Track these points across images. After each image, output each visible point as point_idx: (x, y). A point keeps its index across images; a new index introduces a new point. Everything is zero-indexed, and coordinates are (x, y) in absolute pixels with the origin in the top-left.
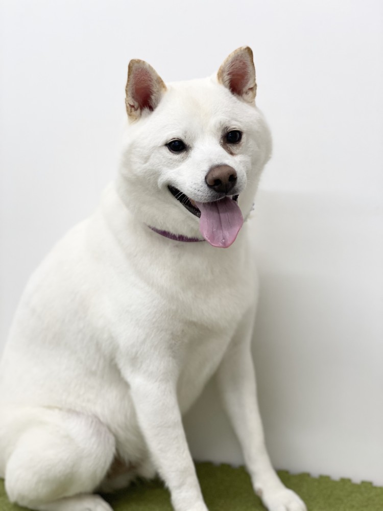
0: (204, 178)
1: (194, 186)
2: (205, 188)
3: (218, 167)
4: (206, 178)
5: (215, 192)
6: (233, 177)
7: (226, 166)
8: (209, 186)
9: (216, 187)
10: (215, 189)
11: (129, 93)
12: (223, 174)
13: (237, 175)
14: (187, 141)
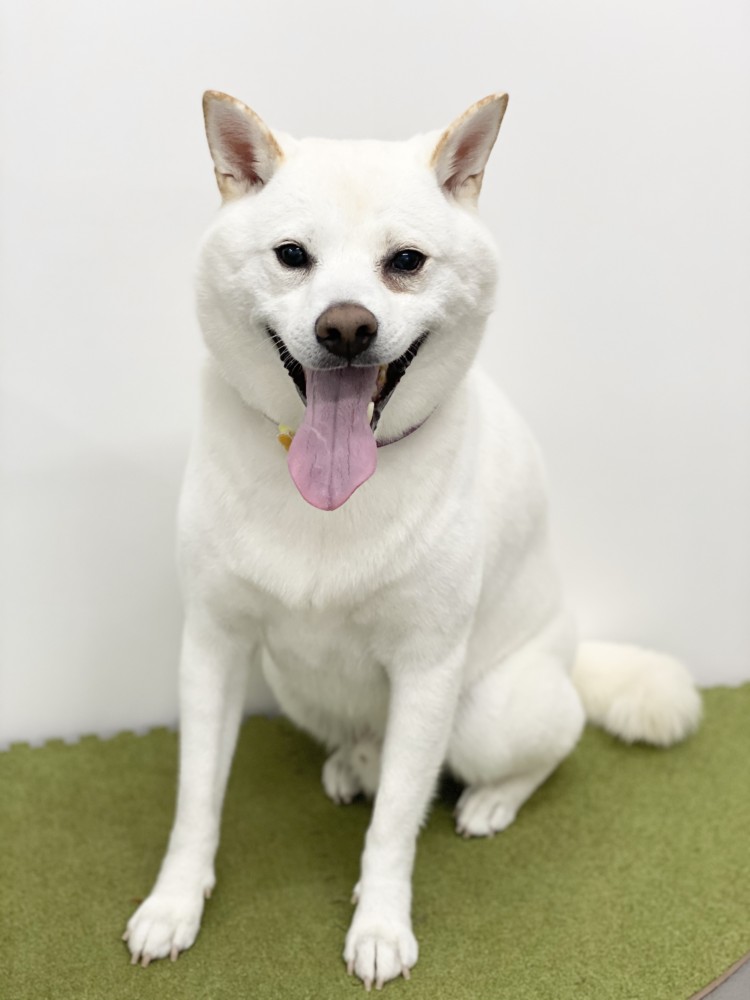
0: (313, 320)
1: (296, 333)
2: (312, 339)
3: (344, 306)
4: (317, 323)
5: (326, 351)
6: (367, 332)
7: (360, 307)
8: (319, 339)
9: (330, 343)
10: (327, 347)
11: (217, 152)
12: (347, 321)
13: (380, 328)
14: (311, 249)
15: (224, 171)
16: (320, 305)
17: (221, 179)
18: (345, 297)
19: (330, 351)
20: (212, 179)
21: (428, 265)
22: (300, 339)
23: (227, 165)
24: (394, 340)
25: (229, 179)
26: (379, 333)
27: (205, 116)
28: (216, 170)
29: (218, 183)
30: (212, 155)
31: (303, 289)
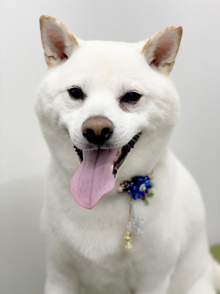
2: (80, 135)
3: (97, 118)
8: (84, 134)
11: (45, 45)
12: (98, 125)
13: (115, 129)
14: (85, 90)
15: (50, 55)
17: (47, 58)
18: (96, 114)
20: (43, 58)
23: (51, 52)
24: (123, 136)
25: (52, 58)
26: (114, 132)
27: (41, 29)
28: (45, 55)
29: (46, 60)
30: (44, 47)
31: (81, 109)
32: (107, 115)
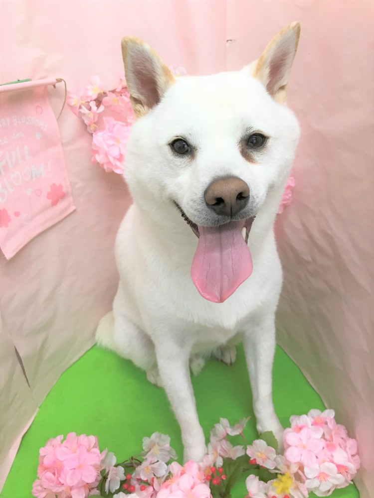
0: (202, 193)
2: (202, 207)
3: (225, 179)
4: (206, 192)
6: (243, 197)
8: (209, 206)
9: (217, 207)
10: (215, 210)
12: (228, 191)
13: (251, 191)
14: (192, 141)
16: (206, 180)
18: (222, 173)
19: (218, 214)
21: (269, 143)
22: (195, 208)
26: (250, 195)
31: (190, 169)
32: (236, 172)
